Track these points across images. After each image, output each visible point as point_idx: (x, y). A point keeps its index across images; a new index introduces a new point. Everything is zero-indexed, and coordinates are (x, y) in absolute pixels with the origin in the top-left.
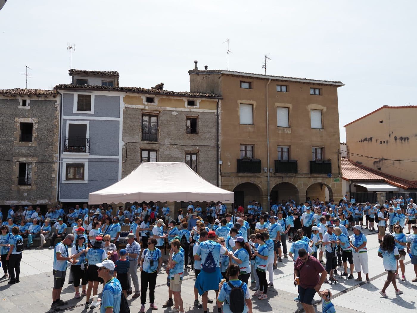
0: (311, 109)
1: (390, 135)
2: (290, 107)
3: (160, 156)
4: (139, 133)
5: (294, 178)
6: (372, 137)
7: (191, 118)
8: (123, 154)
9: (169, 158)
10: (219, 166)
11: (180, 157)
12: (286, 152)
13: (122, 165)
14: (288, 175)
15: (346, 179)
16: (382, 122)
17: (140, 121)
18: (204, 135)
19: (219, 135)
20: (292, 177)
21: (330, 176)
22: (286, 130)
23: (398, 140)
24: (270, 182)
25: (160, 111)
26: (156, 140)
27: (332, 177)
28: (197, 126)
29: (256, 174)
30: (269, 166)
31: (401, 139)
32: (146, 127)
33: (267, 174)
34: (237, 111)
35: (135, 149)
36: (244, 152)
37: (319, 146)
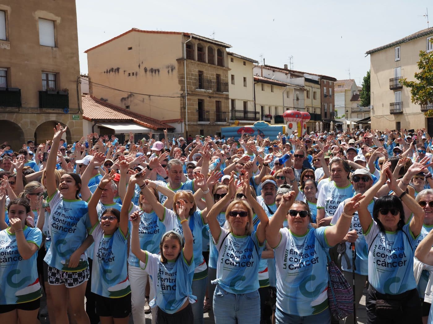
0: (40, 18)
1: (139, 66)
2: (7, 11)
5: (16, 114)
6: (119, 67)
12: (3, 76)
14: (7, 110)
15: (87, 119)
16: (130, 48)
20: (14, 113)
21: (66, 112)
22: (2, 44)
23: (148, 72)
27: (70, 114)
31: (152, 70)
37: (51, 71)
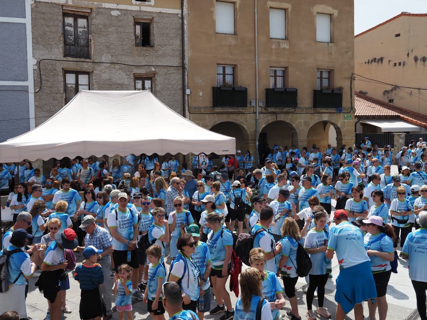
0: (317, 13)
1: (408, 55)
2: (288, 9)
3: (96, 82)
4: (60, 44)
5: (291, 114)
6: (383, 57)
7: (142, 21)
8: (36, 78)
9: (110, 85)
10: (186, 98)
11: (126, 83)
12: (281, 76)
13: (35, 96)
14: (285, 110)
16: (398, 35)
17: (61, 24)
18: (162, 49)
19: (185, 50)
20: (289, 113)
21: (340, 112)
22: (282, 44)
23: (419, 62)
24: (259, 121)
25: (91, 9)
26: (88, 56)
27: (343, 113)
28: (151, 34)
29: (241, 110)
30: (258, 97)
31: (424, 59)
32: (71, 35)
33: (255, 108)
34: (212, 12)
35: (55, 70)
36: (221, 76)
37: (326, 68)
